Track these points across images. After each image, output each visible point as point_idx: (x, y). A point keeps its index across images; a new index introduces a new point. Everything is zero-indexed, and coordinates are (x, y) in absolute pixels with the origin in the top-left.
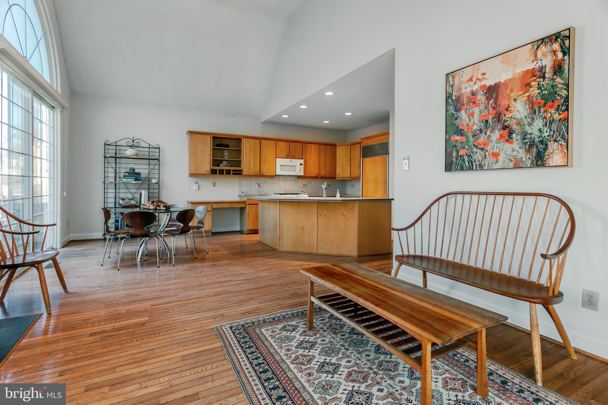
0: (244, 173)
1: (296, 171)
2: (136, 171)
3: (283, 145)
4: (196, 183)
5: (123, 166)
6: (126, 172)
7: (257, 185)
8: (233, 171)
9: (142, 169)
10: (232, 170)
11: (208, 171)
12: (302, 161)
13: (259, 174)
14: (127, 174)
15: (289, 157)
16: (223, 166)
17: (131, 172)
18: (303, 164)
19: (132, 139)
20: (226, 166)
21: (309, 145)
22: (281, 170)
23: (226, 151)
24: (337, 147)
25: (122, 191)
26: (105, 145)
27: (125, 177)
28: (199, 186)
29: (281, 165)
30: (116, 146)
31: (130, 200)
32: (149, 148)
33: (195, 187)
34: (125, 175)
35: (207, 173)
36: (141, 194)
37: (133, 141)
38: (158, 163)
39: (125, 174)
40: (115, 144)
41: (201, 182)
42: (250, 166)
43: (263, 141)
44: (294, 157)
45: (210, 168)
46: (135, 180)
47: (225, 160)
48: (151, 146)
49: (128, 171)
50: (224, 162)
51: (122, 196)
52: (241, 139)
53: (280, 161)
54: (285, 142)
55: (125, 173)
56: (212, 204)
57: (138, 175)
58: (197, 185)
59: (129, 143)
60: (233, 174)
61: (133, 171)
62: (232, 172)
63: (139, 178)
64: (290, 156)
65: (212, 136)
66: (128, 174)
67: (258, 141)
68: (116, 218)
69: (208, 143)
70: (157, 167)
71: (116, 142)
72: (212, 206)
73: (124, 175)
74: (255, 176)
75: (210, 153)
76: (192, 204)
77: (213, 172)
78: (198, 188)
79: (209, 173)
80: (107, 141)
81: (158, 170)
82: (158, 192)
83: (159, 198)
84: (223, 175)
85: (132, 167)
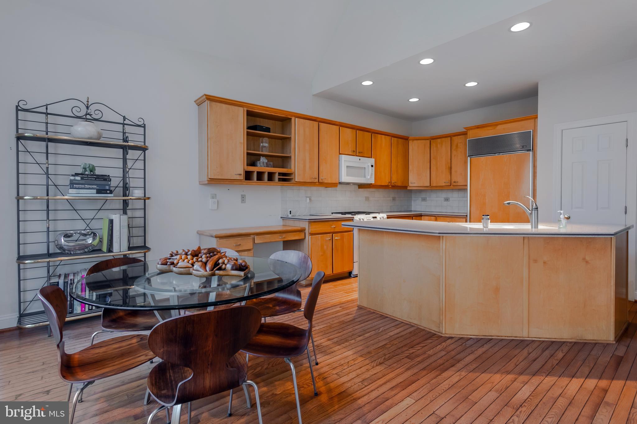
0: (297, 178)
1: (365, 177)
2: (98, 172)
3: (348, 134)
4: (214, 197)
5: (61, 160)
6: (77, 175)
7: (308, 199)
8: (280, 174)
9: (109, 167)
10: (277, 175)
11: (240, 175)
12: (372, 161)
13: (317, 181)
14: (78, 178)
15: (355, 154)
16: (262, 166)
17: (87, 173)
18: (374, 166)
19: (86, 103)
20: (267, 166)
21: (379, 136)
22: (348, 175)
23: (265, 139)
24: (410, 142)
25: (61, 215)
26: (18, 110)
27: (72, 185)
28: (218, 202)
29: (347, 167)
30: (47, 114)
31: (85, 235)
32: (124, 124)
34: (75, 180)
35: (238, 177)
36: (111, 222)
37: (88, 108)
38: (142, 157)
39: (72, 178)
40: (43, 110)
42: (305, 166)
43: (322, 125)
44: (361, 154)
45: (244, 169)
46: (99, 192)
47: (264, 156)
49: (80, 171)
50: (263, 160)
51: (62, 226)
52: (291, 119)
53: (346, 161)
54: (351, 129)
55: (72, 175)
56: (252, 236)
57: (105, 180)
58: (216, 201)
59: (79, 110)
60: (280, 180)
61: (91, 171)
62: (277, 177)
63: (107, 188)
64: (357, 153)
65: (246, 109)
66: (82, 178)
67: (316, 124)
68: (49, 277)
69: (240, 122)
71: (47, 105)
72: (254, 239)
73: (71, 180)
74: (312, 184)
75: (242, 142)
76: (218, 239)
77: (248, 176)
78: (215, 207)
79: (242, 177)
80: (23, 103)
81: (143, 171)
82: (143, 216)
83: (145, 227)
84: (264, 182)
85: (89, 164)
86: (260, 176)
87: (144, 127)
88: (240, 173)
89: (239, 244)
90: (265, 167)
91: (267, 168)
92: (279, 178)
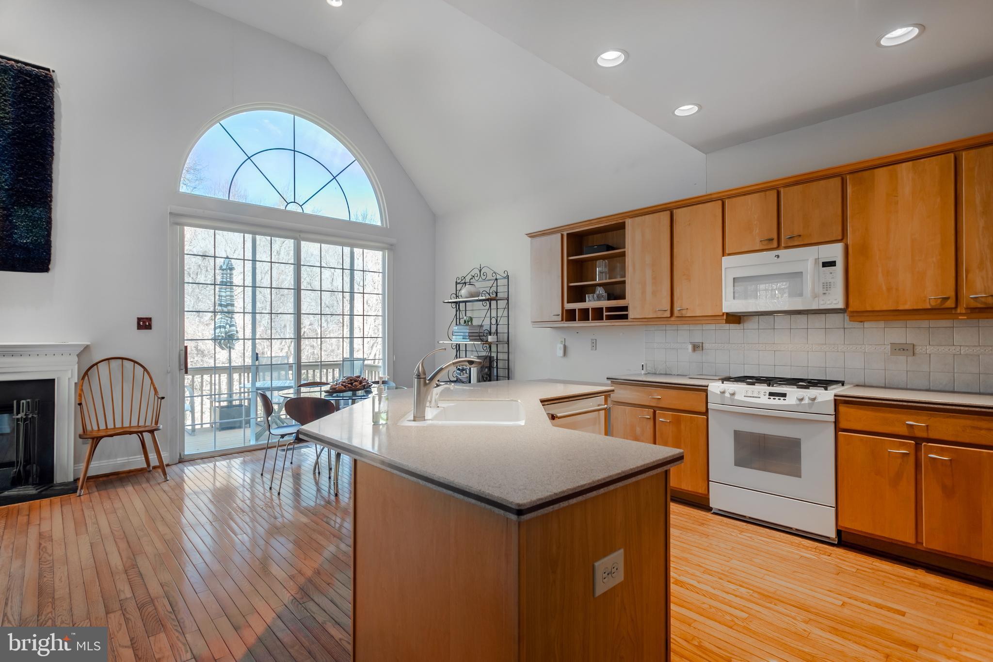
0: (633, 315)
3: (751, 208)
4: (563, 341)
8: (609, 309)
10: (605, 309)
11: (558, 315)
13: (668, 314)
15: (776, 246)
16: (592, 301)
18: (841, 263)
19: (479, 269)
20: (599, 299)
22: (734, 298)
28: (565, 347)
30: (465, 283)
33: (560, 350)
35: (556, 319)
38: (507, 306)
41: (570, 340)
42: (644, 292)
43: (679, 212)
44: (796, 241)
45: (563, 307)
46: (463, 338)
48: (498, 277)
52: (625, 222)
54: (758, 194)
60: (608, 318)
61: (468, 322)
62: (604, 314)
63: (467, 334)
64: (782, 240)
65: (565, 233)
67: (665, 216)
69: (558, 252)
70: (506, 312)
75: (560, 274)
79: (560, 318)
80: (458, 279)
81: (507, 318)
82: (507, 359)
83: (508, 369)
84: (588, 321)
86: (584, 315)
87: (508, 278)
88: (558, 313)
90: (595, 301)
91: (590, 303)
92: (606, 315)
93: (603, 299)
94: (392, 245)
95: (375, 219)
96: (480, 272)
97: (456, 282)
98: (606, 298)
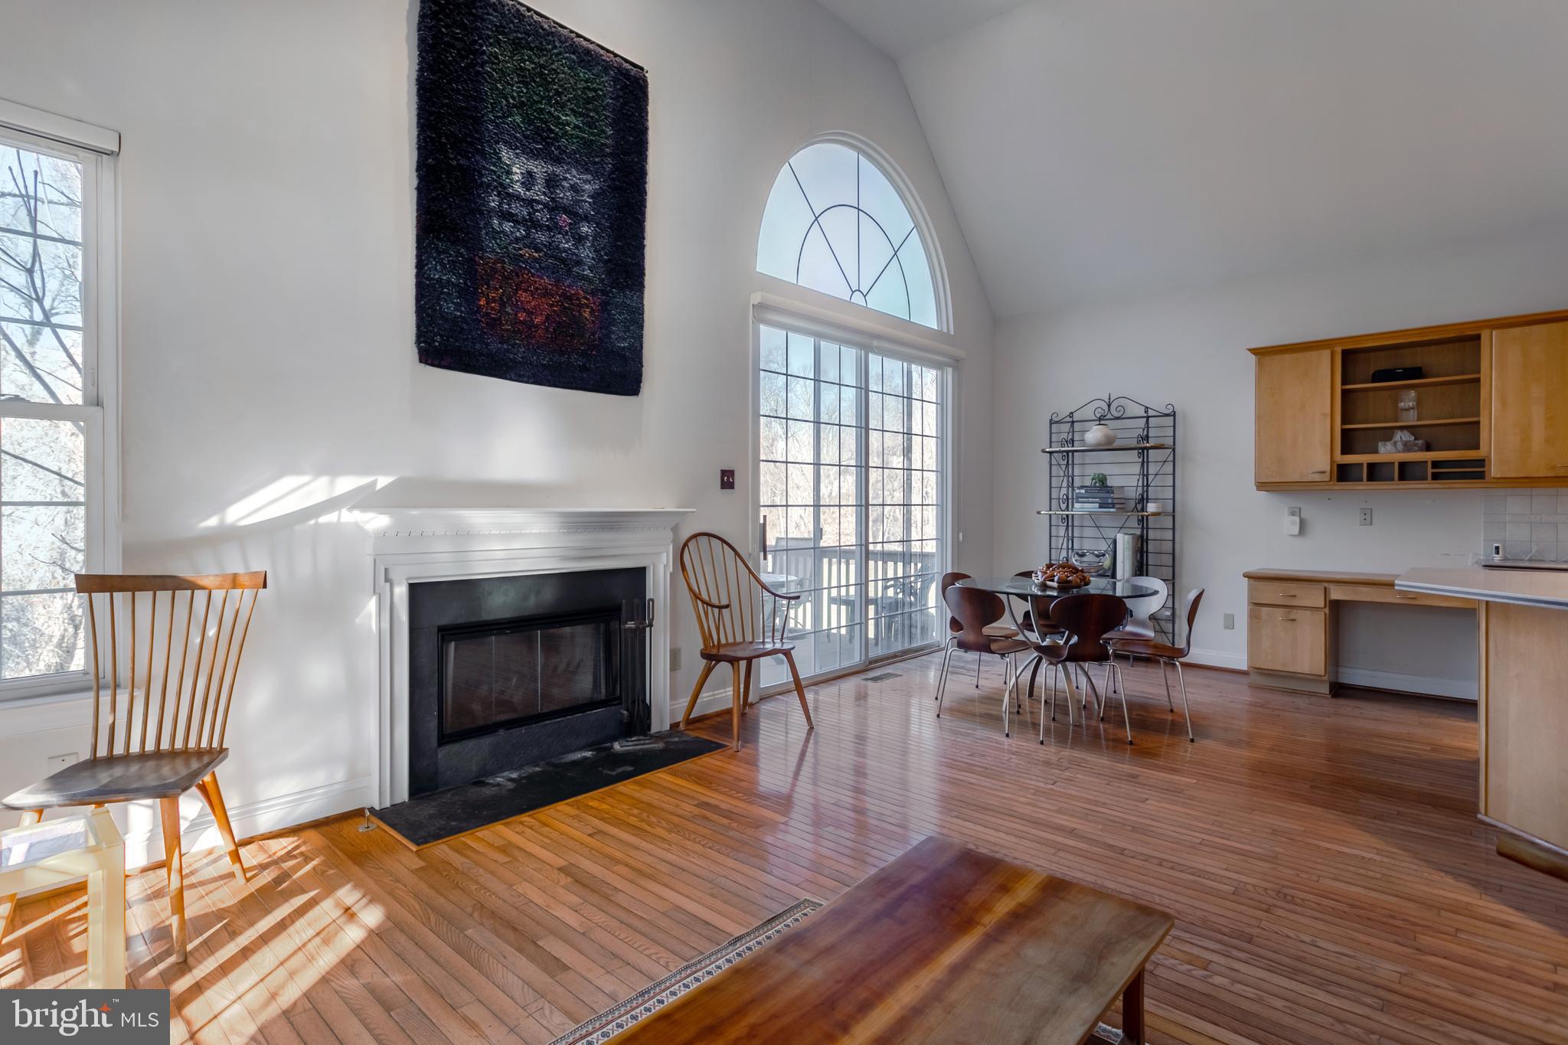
2: (1110, 482)
4: (1295, 512)
6: (1082, 487)
8: (1436, 464)
9: (1124, 475)
10: (1430, 465)
11: (1324, 472)
14: (1083, 491)
16: (1392, 452)
17: (1096, 484)
19: (1107, 401)
20: (1408, 449)
23: (1408, 393)
26: (1051, 424)
27: (1078, 498)
30: (1073, 422)
32: (1148, 417)
33: (1291, 525)
34: (1080, 493)
35: (1317, 478)
36: (1115, 542)
38: (1171, 458)
39: (1078, 491)
40: (1070, 418)
41: (1311, 510)
45: (1333, 461)
46: (1101, 506)
47: (1402, 428)
48: (1151, 413)
49: (1090, 483)
50: (1400, 436)
52: (1479, 335)
56: (1324, 585)
57: (1108, 492)
58: (1297, 519)
59: (1101, 411)
60: (1435, 476)
61: (1101, 482)
62: (1428, 470)
63: (1113, 500)
65: (1339, 350)
69: (1324, 374)
70: (1169, 468)
71: (1074, 412)
73: (1077, 494)
74: (1556, 480)
76: (1252, 581)
77: (1343, 473)
78: (1296, 530)
79: (1326, 477)
80: (1055, 415)
81: (1171, 476)
82: (1171, 539)
83: (1173, 554)
84: (1392, 482)
85: (1099, 475)
86: (1375, 472)
87: (1174, 415)
88: (1322, 470)
89: (1292, 594)
90: (1399, 452)
91: (1388, 453)
92: (1433, 473)
93: (1416, 448)
94: (957, 361)
95: (929, 318)
96: (1109, 406)
97: (1051, 420)
98: (1424, 448)
